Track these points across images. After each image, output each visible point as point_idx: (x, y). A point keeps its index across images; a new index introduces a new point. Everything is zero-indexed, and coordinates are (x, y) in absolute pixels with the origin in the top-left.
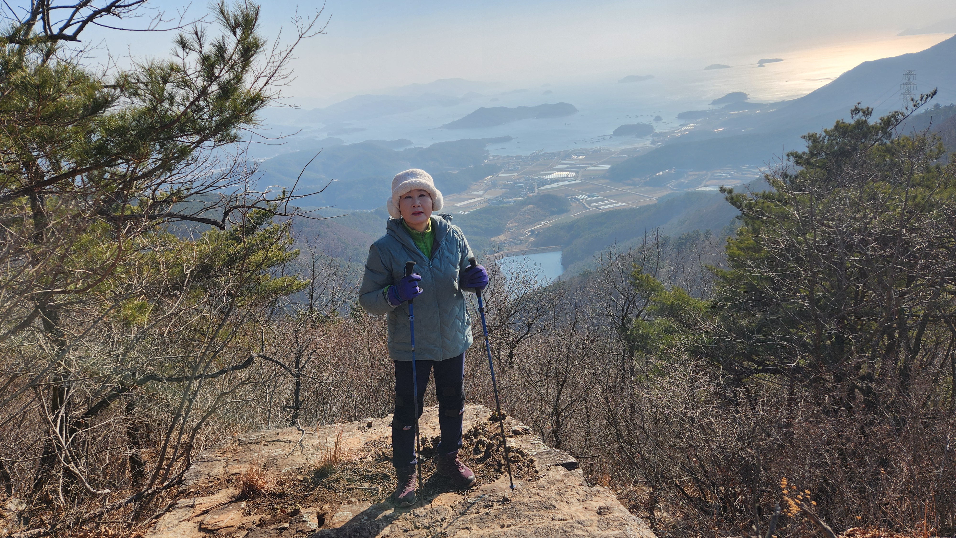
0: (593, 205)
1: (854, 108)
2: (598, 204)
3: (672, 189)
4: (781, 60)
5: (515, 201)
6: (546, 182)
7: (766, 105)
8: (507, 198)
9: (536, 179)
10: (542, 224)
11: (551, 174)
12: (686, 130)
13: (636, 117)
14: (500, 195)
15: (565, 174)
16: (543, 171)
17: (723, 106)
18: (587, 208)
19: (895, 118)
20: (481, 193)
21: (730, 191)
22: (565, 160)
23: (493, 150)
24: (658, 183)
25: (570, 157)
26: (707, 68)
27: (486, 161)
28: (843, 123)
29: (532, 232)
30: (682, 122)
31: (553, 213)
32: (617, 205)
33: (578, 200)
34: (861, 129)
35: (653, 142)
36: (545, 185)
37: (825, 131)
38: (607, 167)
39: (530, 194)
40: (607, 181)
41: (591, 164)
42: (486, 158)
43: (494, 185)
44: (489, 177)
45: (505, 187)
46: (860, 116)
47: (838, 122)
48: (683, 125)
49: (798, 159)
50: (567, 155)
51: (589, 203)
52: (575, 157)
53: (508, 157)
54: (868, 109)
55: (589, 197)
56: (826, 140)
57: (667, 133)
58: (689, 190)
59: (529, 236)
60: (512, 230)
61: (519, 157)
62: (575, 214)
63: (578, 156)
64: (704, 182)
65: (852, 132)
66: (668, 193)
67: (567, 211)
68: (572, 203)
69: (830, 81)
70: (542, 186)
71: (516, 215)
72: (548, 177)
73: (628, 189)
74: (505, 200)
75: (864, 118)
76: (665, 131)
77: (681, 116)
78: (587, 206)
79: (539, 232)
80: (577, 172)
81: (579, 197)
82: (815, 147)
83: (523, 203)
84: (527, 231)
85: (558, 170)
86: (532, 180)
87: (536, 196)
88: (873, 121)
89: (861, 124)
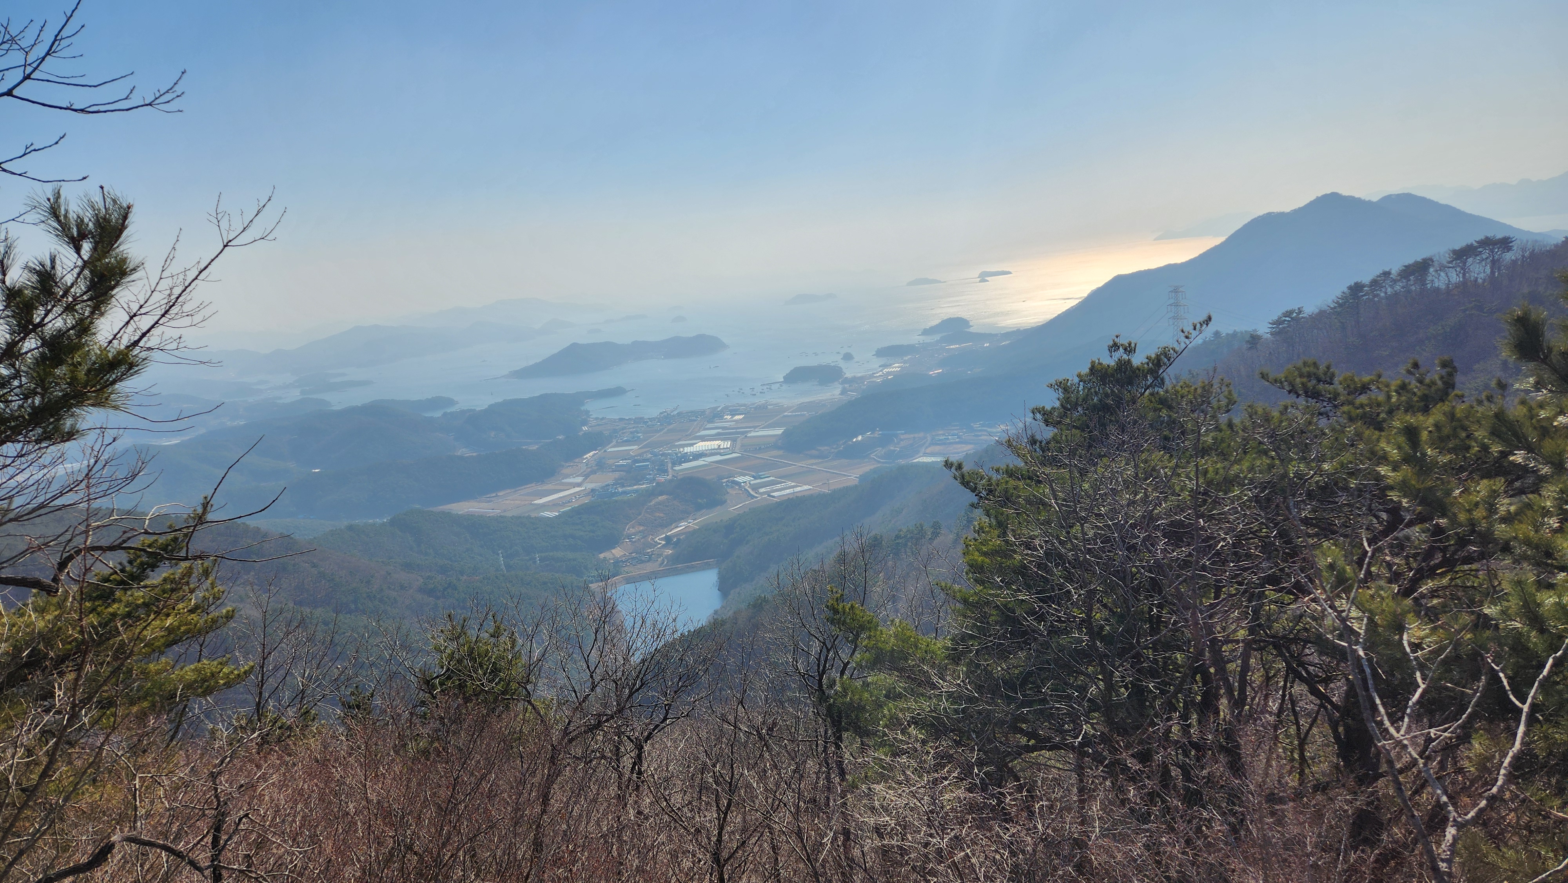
0: (762, 490)
1: (1111, 343)
2: (768, 489)
3: (879, 462)
4: (1010, 273)
5: (637, 491)
6: (685, 458)
7: (996, 335)
8: (623, 486)
9: (669, 454)
10: (683, 525)
11: (692, 445)
12: (889, 373)
13: (816, 354)
14: (610, 482)
15: (714, 444)
16: (679, 440)
17: (937, 337)
18: (753, 497)
19: (1166, 355)
20: (579, 480)
21: (960, 467)
22: (712, 422)
23: (596, 409)
24: (855, 453)
25: (721, 417)
26: (910, 284)
27: (585, 428)
28: (1100, 364)
29: (668, 539)
30: (882, 361)
31: (699, 508)
32: (799, 489)
33: (738, 484)
34: (1125, 373)
35: (843, 392)
36: (684, 462)
37: (1079, 376)
38: (779, 431)
39: (662, 479)
40: (781, 452)
41: (755, 427)
42: (585, 423)
43: (601, 466)
44: (591, 454)
45: (619, 468)
46: (1120, 354)
47: (1093, 363)
48: (885, 366)
49: (1047, 417)
50: (716, 415)
51: (756, 488)
52: (729, 417)
53: (621, 419)
54: (1130, 344)
55: (755, 478)
56: (1081, 387)
57: (862, 378)
58: (902, 462)
59: (664, 545)
60: (635, 538)
61: (639, 420)
62: (734, 507)
63: (733, 415)
64: (923, 450)
65: (1113, 375)
66: (872, 467)
67: (722, 502)
68: (729, 490)
69: (1077, 302)
70: (680, 464)
71: (640, 514)
72: (687, 450)
73: (812, 465)
74: (620, 490)
75: (1125, 357)
76: (859, 375)
77: (880, 353)
78: (752, 493)
79: (679, 540)
80: (734, 441)
81: (739, 479)
82: (1067, 400)
83: (651, 494)
84: (659, 539)
85: (703, 439)
86: (662, 455)
87: (671, 481)
88: (1138, 360)
89: (1123, 366)
